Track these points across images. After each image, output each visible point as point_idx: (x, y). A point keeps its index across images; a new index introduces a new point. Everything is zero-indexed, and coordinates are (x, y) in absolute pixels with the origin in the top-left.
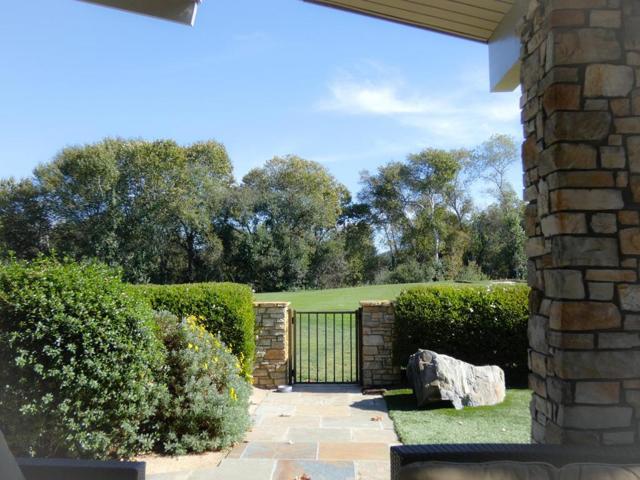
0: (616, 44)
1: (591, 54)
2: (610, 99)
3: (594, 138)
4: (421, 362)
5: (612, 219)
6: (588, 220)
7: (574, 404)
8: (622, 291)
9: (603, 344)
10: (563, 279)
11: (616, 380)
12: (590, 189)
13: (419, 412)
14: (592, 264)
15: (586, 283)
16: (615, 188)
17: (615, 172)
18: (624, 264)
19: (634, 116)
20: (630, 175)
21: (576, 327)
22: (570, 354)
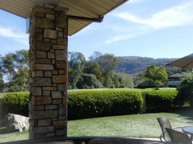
0: (53, 24)
1: (46, 26)
2: (51, 39)
3: (46, 50)
4: (9, 118)
5: (50, 73)
6: (44, 73)
7: (38, 127)
8: (52, 93)
9: (46, 108)
10: (35, 90)
11: (50, 118)
12: (44, 64)
13: (7, 134)
14: (44, 85)
15: (42, 91)
16: (51, 64)
17: (51, 60)
18: (53, 85)
19: (57, 45)
20: (56, 60)
21: (39, 104)
22: (37, 112)
